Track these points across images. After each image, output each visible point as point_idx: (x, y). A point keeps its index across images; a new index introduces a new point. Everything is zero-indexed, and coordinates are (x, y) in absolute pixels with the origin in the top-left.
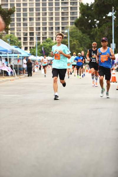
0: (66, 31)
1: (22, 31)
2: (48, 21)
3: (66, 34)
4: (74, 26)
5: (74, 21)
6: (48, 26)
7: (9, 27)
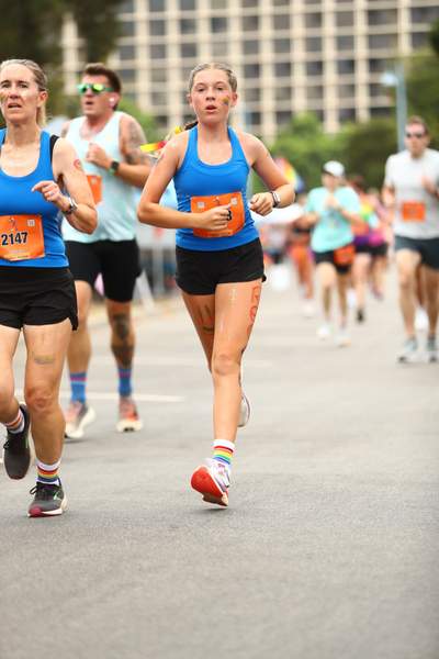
0: (388, 79)
1: (175, 83)
2: (298, 30)
3: (391, 91)
4: (427, 52)
5: (424, 27)
6: (299, 54)
7: (114, 63)
